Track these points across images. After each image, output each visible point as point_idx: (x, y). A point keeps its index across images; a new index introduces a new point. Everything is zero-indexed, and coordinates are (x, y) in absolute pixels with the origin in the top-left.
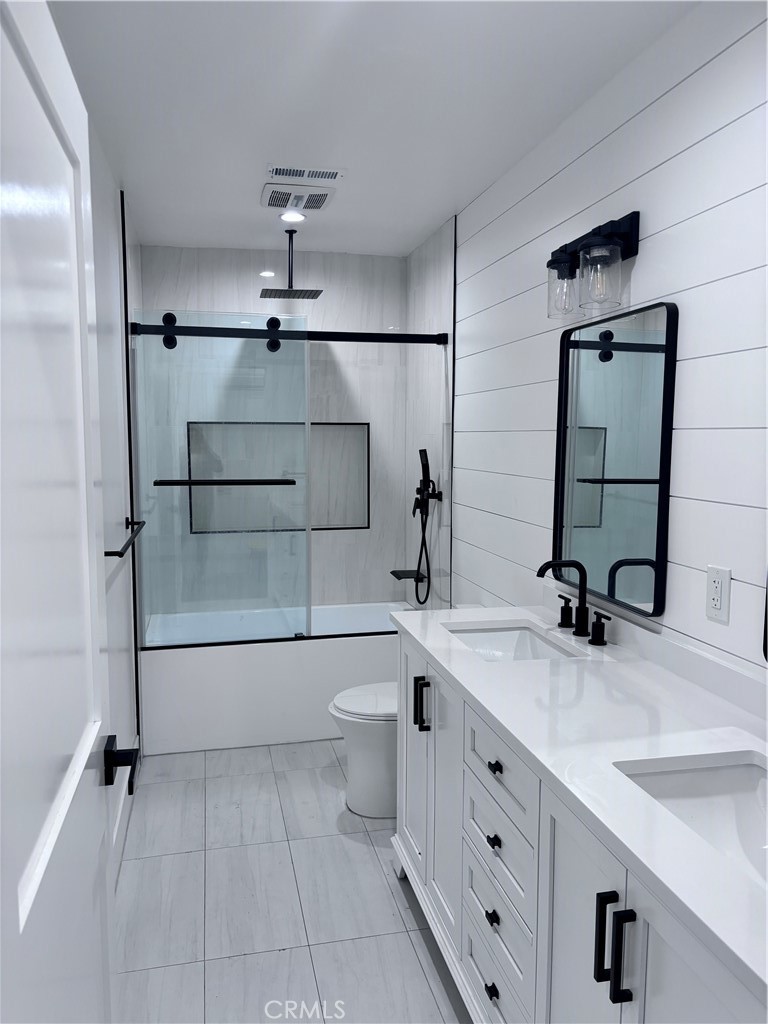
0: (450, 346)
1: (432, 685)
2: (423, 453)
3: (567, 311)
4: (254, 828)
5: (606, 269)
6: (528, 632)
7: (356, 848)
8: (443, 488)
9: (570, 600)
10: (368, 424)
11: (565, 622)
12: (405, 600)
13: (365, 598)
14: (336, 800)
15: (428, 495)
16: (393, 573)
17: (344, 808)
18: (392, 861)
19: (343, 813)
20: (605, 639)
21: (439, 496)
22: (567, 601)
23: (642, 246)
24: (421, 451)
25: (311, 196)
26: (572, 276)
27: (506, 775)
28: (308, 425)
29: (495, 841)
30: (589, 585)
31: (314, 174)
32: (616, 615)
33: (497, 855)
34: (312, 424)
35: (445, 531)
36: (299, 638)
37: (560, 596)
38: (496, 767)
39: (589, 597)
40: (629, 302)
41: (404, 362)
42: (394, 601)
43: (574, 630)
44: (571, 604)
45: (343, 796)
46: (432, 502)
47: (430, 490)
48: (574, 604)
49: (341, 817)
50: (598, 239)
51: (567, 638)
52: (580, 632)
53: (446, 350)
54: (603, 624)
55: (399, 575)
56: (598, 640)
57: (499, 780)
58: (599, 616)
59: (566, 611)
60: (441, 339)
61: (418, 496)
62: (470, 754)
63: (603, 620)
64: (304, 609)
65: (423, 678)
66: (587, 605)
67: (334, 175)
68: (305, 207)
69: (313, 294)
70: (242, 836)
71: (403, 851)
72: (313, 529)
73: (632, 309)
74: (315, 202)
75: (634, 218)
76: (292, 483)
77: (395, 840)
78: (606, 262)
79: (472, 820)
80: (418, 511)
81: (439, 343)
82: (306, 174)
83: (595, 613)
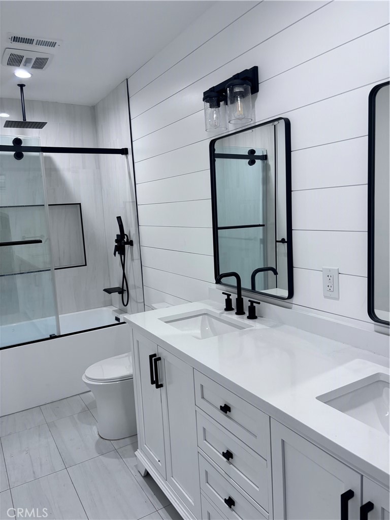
0: (130, 156)
1: (162, 359)
2: (119, 219)
3: (216, 127)
4: (41, 465)
5: (243, 99)
6: (206, 316)
7: (111, 462)
8: (133, 238)
9: (230, 295)
10: (80, 204)
11: (229, 308)
12: (111, 305)
13: (88, 307)
14: (91, 433)
15: (122, 243)
16: (105, 290)
17: (98, 437)
18: (136, 466)
19: (98, 441)
20: (256, 315)
21: (131, 243)
22: (229, 295)
23: (260, 86)
24: (117, 217)
25: (37, 59)
26: (218, 106)
27: (234, 413)
28: (47, 207)
29: (228, 455)
30: (243, 286)
31: (40, 43)
32: (262, 301)
33: (231, 463)
34: (49, 205)
35: (137, 262)
36: (52, 337)
37: (223, 293)
38: (226, 409)
39: (243, 293)
40: (255, 119)
41: (98, 167)
42: (105, 306)
43: (235, 311)
44: (231, 297)
45: (95, 429)
46: (127, 246)
47: (125, 240)
48: (234, 297)
49: (97, 444)
50: (237, 81)
51: (232, 316)
52: (240, 312)
53: (127, 158)
54: (255, 307)
55: (109, 291)
56: (252, 316)
57: (228, 417)
58: (252, 302)
59: (228, 301)
60: (124, 152)
61: (116, 244)
62: (200, 401)
63: (254, 304)
64: (54, 317)
65: (155, 355)
66: (242, 297)
67: (53, 44)
68: (33, 67)
69: (40, 125)
70: (34, 473)
71: (144, 459)
72: (55, 269)
73: (257, 124)
74: (40, 64)
75: (255, 70)
76: (40, 242)
77: (138, 453)
78: (243, 95)
79: (205, 441)
80: (117, 252)
81: (122, 154)
82: (35, 42)
83: (249, 301)
